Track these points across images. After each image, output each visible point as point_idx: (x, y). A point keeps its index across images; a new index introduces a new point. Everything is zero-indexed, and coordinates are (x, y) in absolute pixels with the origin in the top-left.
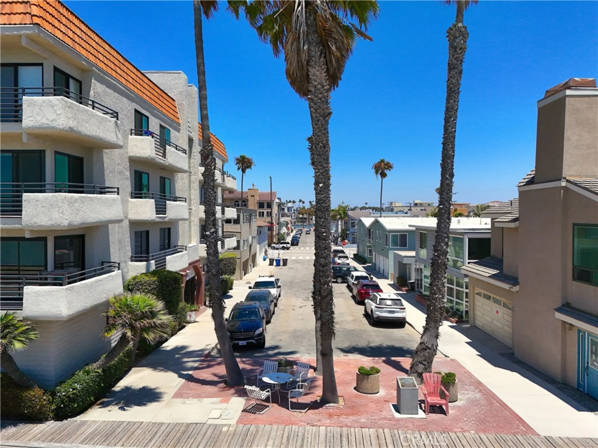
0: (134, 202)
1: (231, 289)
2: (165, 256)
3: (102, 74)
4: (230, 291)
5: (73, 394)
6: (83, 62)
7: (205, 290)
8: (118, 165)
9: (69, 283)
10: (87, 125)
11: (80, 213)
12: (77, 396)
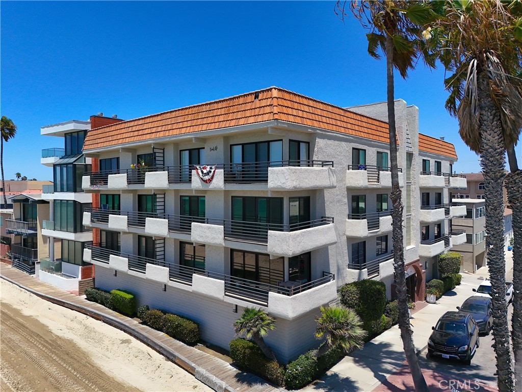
0: (350, 222)
1: (459, 284)
2: (379, 263)
3: (324, 133)
4: (457, 287)
5: (295, 373)
6: (309, 130)
7: (426, 286)
8: (337, 195)
9: (294, 294)
10: (307, 181)
11: (301, 244)
12: (298, 376)
